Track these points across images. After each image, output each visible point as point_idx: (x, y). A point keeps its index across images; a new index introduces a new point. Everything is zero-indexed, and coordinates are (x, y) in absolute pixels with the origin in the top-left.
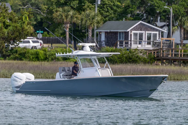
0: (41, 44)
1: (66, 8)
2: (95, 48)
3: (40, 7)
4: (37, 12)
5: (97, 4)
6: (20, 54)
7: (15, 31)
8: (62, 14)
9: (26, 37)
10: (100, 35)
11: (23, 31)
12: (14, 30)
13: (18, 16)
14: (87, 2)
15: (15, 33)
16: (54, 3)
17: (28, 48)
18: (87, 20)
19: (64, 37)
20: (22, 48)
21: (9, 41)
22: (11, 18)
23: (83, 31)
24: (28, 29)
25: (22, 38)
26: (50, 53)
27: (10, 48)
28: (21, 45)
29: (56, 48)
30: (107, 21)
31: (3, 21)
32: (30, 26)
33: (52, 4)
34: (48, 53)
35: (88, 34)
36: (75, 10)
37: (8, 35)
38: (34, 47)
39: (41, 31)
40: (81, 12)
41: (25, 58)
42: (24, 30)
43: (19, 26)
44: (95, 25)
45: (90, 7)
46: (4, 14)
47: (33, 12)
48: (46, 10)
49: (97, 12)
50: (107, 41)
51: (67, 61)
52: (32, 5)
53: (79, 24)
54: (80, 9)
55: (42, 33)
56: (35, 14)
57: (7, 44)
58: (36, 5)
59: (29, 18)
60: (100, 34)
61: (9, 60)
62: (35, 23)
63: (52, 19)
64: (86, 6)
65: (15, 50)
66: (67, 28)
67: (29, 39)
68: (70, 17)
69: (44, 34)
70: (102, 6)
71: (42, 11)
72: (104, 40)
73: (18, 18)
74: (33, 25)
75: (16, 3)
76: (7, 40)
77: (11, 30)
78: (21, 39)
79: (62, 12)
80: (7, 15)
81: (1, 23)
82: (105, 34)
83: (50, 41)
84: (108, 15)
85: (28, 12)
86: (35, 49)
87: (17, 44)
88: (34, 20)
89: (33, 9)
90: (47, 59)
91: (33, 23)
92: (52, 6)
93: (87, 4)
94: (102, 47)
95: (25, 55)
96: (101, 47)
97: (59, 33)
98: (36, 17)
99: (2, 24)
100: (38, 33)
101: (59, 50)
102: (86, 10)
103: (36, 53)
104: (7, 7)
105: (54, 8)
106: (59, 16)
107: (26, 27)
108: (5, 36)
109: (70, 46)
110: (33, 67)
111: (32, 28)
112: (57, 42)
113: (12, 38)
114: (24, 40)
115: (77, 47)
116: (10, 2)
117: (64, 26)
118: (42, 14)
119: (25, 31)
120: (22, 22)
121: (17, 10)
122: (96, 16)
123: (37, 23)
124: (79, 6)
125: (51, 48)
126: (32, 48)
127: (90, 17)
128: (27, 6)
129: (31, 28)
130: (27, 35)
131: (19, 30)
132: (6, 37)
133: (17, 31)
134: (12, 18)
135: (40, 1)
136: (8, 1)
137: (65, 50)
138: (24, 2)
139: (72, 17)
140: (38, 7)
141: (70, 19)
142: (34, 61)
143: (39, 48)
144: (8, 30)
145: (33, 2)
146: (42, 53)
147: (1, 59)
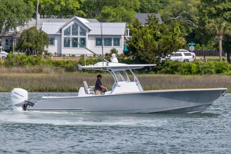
0: (193, 57)
1: (218, 19)
3: (192, 18)
4: (188, 23)
6: (172, 68)
7: (166, 43)
8: (215, 25)
9: (177, 50)
11: (174, 44)
12: (165, 43)
13: (169, 27)
15: (166, 46)
16: (206, 14)
17: (180, 61)
19: (217, 50)
20: (174, 61)
21: (160, 54)
22: (162, 30)
24: (179, 41)
26: (203, 66)
27: (161, 61)
28: (173, 58)
29: (209, 61)
31: (154, 33)
32: (182, 37)
33: (204, 15)
34: (201, 66)
36: (228, 21)
37: (159, 47)
38: (187, 61)
39: (193, 43)
41: (178, 71)
42: (176, 43)
43: (171, 39)
46: (155, 26)
47: (185, 23)
48: (198, 21)
51: (221, 75)
52: (184, 15)
55: (194, 45)
56: (187, 26)
57: (158, 57)
58: (188, 15)
59: (181, 29)
61: (160, 73)
62: (187, 35)
63: (204, 31)
65: (166, 63)
66: (220, 39)
67: (181, 51)
68: (223, 28)
69: (196, 46)
71: (194, 23)
73: (169, 29)
74: (184, 37)
75: (167, 14)
76: (158, 52)
77: (161, 43)
78: (172, 52)
79: (215, 23)
80: (157, 27)
81: (151, 35)
83: (203, 54)
85: (179, 23)
86: (187, 62)
87: (168, 57)
88: (185, 32)
89: (184, 20)
90: (200, 73)
91: (184, 35)
95: (177, 69)
97: (211, 45)
98: (188, 29)
99: (153, 36)
100: (190, 45)
101: (212, 63)
103: (189, 66)
104: (157, 18)
105: (207, 20)
106: (211, 28)
107: (177, 39)
108: (155, 48)
109: (223, 59)
110: (186, 80)
111: (184, 40)
112: (211, 54)
113: (163, 51)
114: (176, 53)
116: (160, 12)
117: (217, 37)
118: (194, 25)
120: (174, 34)
121: (168, 21)
123: (189, 34)
125: (204, 61)
126: (184, 61)
128: (178, 17)
129: (182, 40)
130: (179, 48)
131: (170, 43)
132: (156, 50)
133: (168, 44)
134: (163, 30)
135: (192, 12)
136: (158, 12)
137: (218, 62)
138: (175, 13)
139: (225, 28)
140: (189, 18)
141: (223, 30)
142: (187, 75)
143: (192, 61)
144: (159, 43)
145: (184, 13)
146: (195, 66)
147: (152, 74)
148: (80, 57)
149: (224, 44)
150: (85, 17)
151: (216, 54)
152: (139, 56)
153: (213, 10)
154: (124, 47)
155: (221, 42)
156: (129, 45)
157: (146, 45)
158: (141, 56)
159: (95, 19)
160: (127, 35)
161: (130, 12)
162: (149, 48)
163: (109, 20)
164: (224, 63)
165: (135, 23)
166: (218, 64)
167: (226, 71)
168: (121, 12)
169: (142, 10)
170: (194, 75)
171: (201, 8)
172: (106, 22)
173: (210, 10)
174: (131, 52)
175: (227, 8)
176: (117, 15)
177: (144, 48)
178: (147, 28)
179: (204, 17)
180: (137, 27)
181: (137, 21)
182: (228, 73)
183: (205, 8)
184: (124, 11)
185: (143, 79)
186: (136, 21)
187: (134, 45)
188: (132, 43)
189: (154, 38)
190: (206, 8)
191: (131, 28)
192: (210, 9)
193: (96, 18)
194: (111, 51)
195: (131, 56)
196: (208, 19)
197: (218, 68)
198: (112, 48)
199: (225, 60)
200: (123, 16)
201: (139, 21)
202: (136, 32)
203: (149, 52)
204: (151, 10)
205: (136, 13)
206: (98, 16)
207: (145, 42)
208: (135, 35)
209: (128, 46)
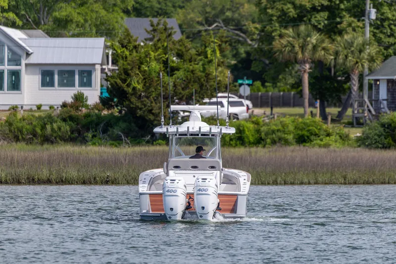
0: (248, 108)
1: (302, 28)
2: (366, 115)
3: (244, 27)
4: (237, 38)
5: (369, 19)
7: (191, 79)
8: (294, 41)
10: (377, 88)
11: (207, 81)
12: (187, 79)
13: (197, 47)
14: (347, 16)
15: (190, 86)
16: (275, 18)
18: (348, 54)
19: (298, 93)
20: (207, 118)
22: (180, 52)
23: (339, 78)
24: (218, 76)
25: (205, 96)
26: (269, 127)
27: (180, 118)
29: (281, 117)
30: (391, 56)
31: (164, 59)
32: (223, 68)
33: (271, 20)
34: (264, 129)
35: (350, 85)
36: (322, 33)
37: (175, 89)
38: (233, 117)
39: (247, 79)
40: (333, 38)
42: (211, 79)
43: (200, 70)
44: (366, 65)
45: (353, 25)
46: (166, 44)
47: (229, 38)
48: (257, 32)
49: (370, 37)
50: (391, 101)
51: (307, 146)
52: (227, 22)
53: (330, 63)
54: (332, 30)
55: (249, 85)
56: (233, 44)
58: (236, 21)
59: (222, 51)
60: (376, 84)
62: (233, 62)
63: (270, 54)
64: (344, 25)
66: (305, 71)
67: (221, 97)
68: (310, 47)
69: (254, 87)
70: (379, 23)
71: (248, 37)
72: (385, 97)
73: (197, 51)
74: (229, 67)
75: (191, 18)
77: (180, 79)
78: (203, 99)
79: (293, 38)
80: (171, 46)
81: (159, 64)
82: (388, 85)
83: (268, 102)
84: (393, 42)
85: (217, 38)
86: (235, 120)
88: (230, 56)
89: (228, 31)
90: (263, 142)
91: (228, 63)
92: (272, 26)
93: (347, 18)
94: (382, 114)
96: (380, 113)
97: (286, 84)
98: (237, 49)
99: (162, 65)
100: (241, 85)
101: (288, 122)
102: (344, 32)
103: (239, 129)
104: (171, 27)
105: (276, 30)
106: (285, 46)
107: (214, 71)
108: (167, 91)
109: (311, 112)
110: (232, 158)
111: (228, 73)
112: (285, 103)
113: (183, 96)
114: (211, 101)
115: (327, 114)
116: (177, 15)
117: (297, 67)
118: (250, 42)
119: (213, 81)
120: (206, 60)
121: (194, 34)
122: (367, 45)
123: (239, 62)
124: (329, 25)
125: (271, 117)
127: (353, 46)
128: (215, 25)
129: (224, 74)
130: (218, 90)
131: (199, 79)
133: (195, 82)
134: (183, 52)
135: (244, 14)
136: (172, 14)
137: (300, 120)
138: (208, 17)
139: (315, 48)
140: (239, 27)
141: (311, 52)
142: (235, 147)
143: (245, 117)
144: (175, 80)
145: (228, 16)
146: (251, 129)
147: (160, 145)
148: (9, 110)
149: (314, 81)
150: (18, 25)
151: (297, 102)
152: (133, 107)
153: (289, 10)
154: (101, 89)
155: (306, 78)
156: (111, 84)
157: (147, 84)
158: (137, 108)
159: (40, 31)
160: (108, 64)
161: (112, 16)
162: (153, 90)
163: (69, 33)
164: (313, 121)
165: (124, 39)
166: (301, 123)
167: (317, 138)
168: (94, 15)
169: (138, 12)
170: (250, 147)
171: (263, 5)
172: (63, 37)
173: (283, 10)
174: (115, 100)
175: (319, 6)
176: (86, 21)
177: (143, 92)
178: (149, 49)
179: (271, 24)
180: (129, 48)
181: (128, 35)
182: (322, 143)
183: (273, 6)
184: (100, 14)
185: (141, 155)
186: (126, 34)
187: (121, 83)
188: (119, 81)
189: (164, 71)
190: (275, 4)
191: (115, 50)
192: (282, 7)
193: (41, 29)
194: (74, 97)
195: (116, 109)
196: (278, 28)
197: (300, 132)
198: (76, 92)
199: (316, 115)
200: (98, 23)
201: (131, 34)
202: (126, 57)
203: (155, 100)
204: (157, 12)
205: (125, 18)
206: (45, 24)
207: (145, 79)
208: (123, 65)
209: (110, 86)
